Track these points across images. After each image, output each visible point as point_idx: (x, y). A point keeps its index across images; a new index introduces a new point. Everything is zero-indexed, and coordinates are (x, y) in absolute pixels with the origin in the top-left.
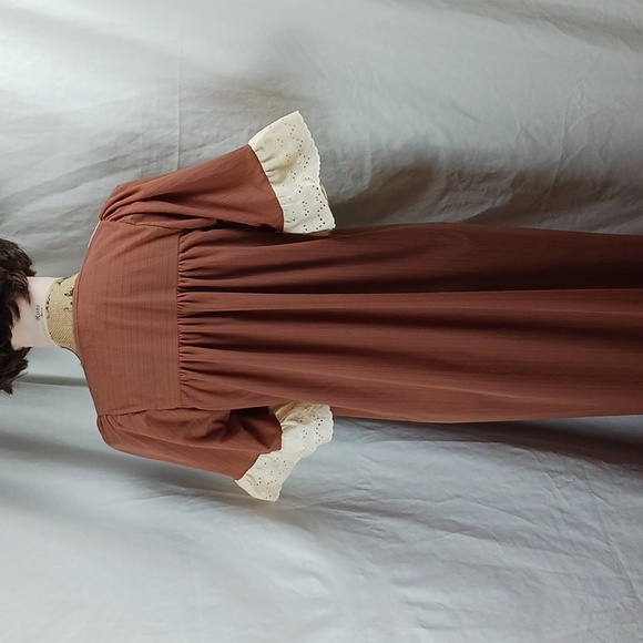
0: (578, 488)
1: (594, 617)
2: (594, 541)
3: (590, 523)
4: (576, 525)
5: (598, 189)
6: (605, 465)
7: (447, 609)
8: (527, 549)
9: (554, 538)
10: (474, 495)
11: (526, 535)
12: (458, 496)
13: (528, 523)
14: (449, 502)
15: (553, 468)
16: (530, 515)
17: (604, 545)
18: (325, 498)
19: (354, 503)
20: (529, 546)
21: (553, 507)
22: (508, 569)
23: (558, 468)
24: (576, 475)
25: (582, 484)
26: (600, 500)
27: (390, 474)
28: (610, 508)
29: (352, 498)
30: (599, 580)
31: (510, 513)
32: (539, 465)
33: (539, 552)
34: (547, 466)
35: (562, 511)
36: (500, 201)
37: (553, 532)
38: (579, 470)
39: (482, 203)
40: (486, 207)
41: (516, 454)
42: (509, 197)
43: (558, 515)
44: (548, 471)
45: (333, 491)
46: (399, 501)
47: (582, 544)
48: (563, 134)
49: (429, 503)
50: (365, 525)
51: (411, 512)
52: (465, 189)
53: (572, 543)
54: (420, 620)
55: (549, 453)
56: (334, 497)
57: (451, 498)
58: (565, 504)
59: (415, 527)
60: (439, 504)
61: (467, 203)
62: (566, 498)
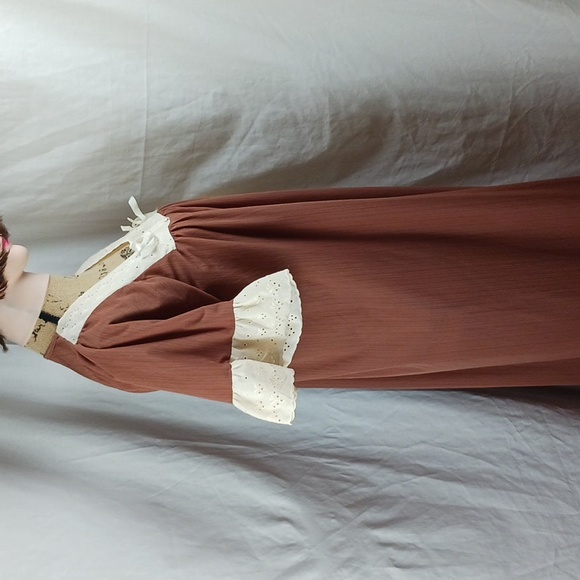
0: (538, 431)
1: (560, 552)
2: (555, 481)
3: (553, 464)
4: (537, 467)
5: (544, 149)
6: (561, 410)
7: (417, 548)
8: (491, 490)
9: (517, 480)
10: (437, 440)
11: (490, 477)
12: (423, 442)
13: (491, 466)
14: (415, 448)
15: (512, 413)
16: (494, 458)
17: (566, 485)
18: (295, 447)
19: (324, 450)
20: (493, 487)
21: (513, 449)
22: (475, 509)
23: (517, 413)
24: (534, 419)
25: (540, 427)
26: (559, 442)
27: (356, 422)
28: (569, 449)
29: (321, 446)
30: (562, 518)
31: (473, 456)
32: (499, 411)
33: (503, 492)
34: (507, 412)
35: (523, 453)
36: (451, 162)
37: (515, 474)
38: (537, 415)
39: (435, 164)
40: (439, 168)
41: (476, 401)
42: (461, 157)
43: (520, 458)
44: (507, 416)
45: (303, 440)
46: (366, 448)
47: (544, 484)
48: (511, 96)
49: (395, 449)
50: (336, 470)
51: (378, 457)
52: (419, 151)
53: (533, 483)
54: (393, 560)
55: (508, 400)
56: (303, 445)
57: (417, 444)
58: (526, 447)
59: (384, 471)
60: (405, 450)
61: (420, 164)
62: (526, 439)
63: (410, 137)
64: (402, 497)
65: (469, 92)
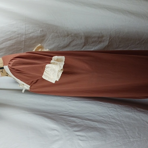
0: (114, 111)
1: (118, 138)
2: (118, 122)
3: (117, 118)
4: (114, 119)
5: (118, 46)
6: (120, 105)
7: (85, 136)
8: (103, 124)
9: (109, 122)
10: (91, 113)
11: (103, 121)
12: (88, 113)
13: (103, 118)
14: (86, 114)
15: (109, 106)
16: (104, 117)
17: (120, 123)
18: (59, 114)
19: (65, 115)
20: (103, 123)
21: (109, 115)
22: (99, 128)
23: (110, 106)
24: (114, 108)
25: (115, 110)
26: (119, 113)
27: (73, 108)
28: (121, 115)
29: (65, 114)
30: (119, 130)
31: (100, 116)
32: (106, 106)
33: (106, 124)
34: (108, 106)
35: (111, 116)
37: (109, 120)
38: (114, 107)
41: (101, 103)
43: (110, 117)
44: (108, 107)
45: (61, 112)
46: (75, 114)
47: (115, 123)
48: (109, 34)
49: (82, 114)
50: (68, 119)
51: (78, 116)
52: (88, 45)
53: (113, 122)
54: (79, 139)
55: (108, 103)
56: (61, 113)
57: (87, 113)
58: (111, 114)
59: (79, 119)
60: (84, 115)
61: (89, 48)
62: (112, 113)
63: (86, 42)
64: (83, 125)
65: (100, 32)
